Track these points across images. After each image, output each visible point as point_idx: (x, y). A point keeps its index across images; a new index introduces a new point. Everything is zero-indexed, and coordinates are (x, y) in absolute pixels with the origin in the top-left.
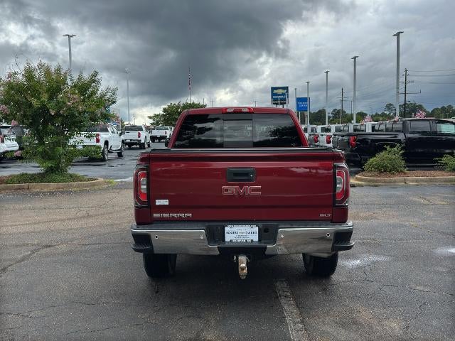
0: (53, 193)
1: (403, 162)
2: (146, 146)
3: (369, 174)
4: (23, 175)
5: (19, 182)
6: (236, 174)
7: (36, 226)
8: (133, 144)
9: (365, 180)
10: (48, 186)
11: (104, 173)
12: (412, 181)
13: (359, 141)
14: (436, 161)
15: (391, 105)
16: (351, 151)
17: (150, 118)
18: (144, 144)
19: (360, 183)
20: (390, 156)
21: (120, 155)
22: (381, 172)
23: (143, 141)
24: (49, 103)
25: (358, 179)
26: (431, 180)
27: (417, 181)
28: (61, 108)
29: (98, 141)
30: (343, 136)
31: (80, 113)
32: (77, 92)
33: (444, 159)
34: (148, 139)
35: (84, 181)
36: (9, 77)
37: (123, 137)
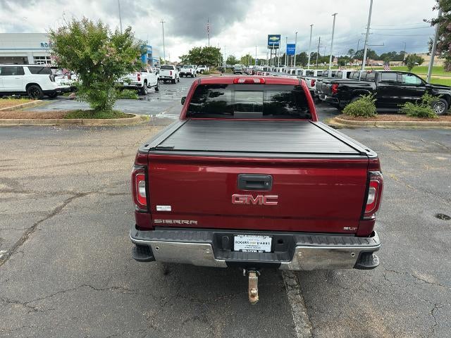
0: (100, 127)
1: (375, 108)
2: (176, 81)
3: (346, 117)
4: (78, 111)
5: (76, 118)
6: (249, 182)
7: (78, 167)
8: (167, 79)
9: (343, 122)
10: (97, 122)
11: (142, 108)
12: (381, 125)
13: (339, 88)
14: (400, 107)
15: (352, 50)
16: (333, 96)
17: (180, 58)
18: (174, 80)
19: (339, 124)
20: (364, 102)
21: (157, 89)
22: (356, 116)
23: (173, 78)
24: (93, 54)
25: (337, 121)
26: (395, 124)
27: (384, 124)
28: (102, 58)
29: (139, 79)
30: (327, 83)
31: (117, 63)
32: (113, 45)
33: (406, 105)
34: (178, 75)
35: (125, 117)
36: (60, 31)
37: (158, 76)
